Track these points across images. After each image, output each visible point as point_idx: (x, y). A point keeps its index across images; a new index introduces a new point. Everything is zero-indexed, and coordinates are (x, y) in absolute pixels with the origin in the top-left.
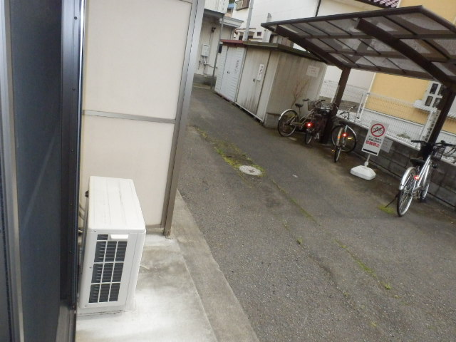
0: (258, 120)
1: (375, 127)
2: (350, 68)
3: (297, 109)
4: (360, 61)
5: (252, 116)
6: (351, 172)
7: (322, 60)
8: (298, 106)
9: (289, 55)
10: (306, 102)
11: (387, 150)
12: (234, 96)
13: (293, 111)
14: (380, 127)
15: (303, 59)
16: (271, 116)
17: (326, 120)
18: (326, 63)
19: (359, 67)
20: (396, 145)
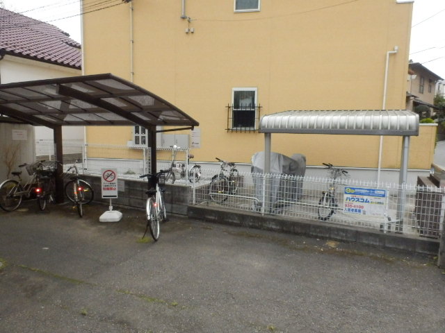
1: (106, 174)
2: (61, 126)
3: (16, 178)
4: (68, 118)
6: (101, 221)
8: (17, 174)
10: (24, 168)
13: (12, 181)
14: (110, 173)
15: (3, 125)
17: (54, 180)
19: (69, 123)
20: (128, 183)
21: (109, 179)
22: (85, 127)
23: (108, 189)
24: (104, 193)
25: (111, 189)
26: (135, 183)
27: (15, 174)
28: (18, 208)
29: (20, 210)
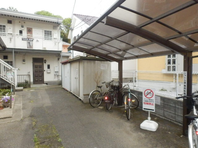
0: (80, 100)
1: (146, 92)
2: (122, 60)
3: (99, 89)
4: (126, 56)
5: (78, 98)
6: (141, 127)
7: (107, 60)
8: (100, 87)
9: (88, 61)
10: (105, 84)
11: (159, 104)
12: (69, 88)
13: (97, 91)
14: (149, 91)
15: (96, 62)
16: (85, 96)
17: (117, 92)
18: (110, 61)
19: (126, 59)
20: (163, 99)
21: (149, 96)
22: (137, 59)
23: (147, 104)
24: (145, 106)
25: (150, 104)
26: (169, 100)
27: (99, 87)
28: (99, 106)
29: (100, 107)
